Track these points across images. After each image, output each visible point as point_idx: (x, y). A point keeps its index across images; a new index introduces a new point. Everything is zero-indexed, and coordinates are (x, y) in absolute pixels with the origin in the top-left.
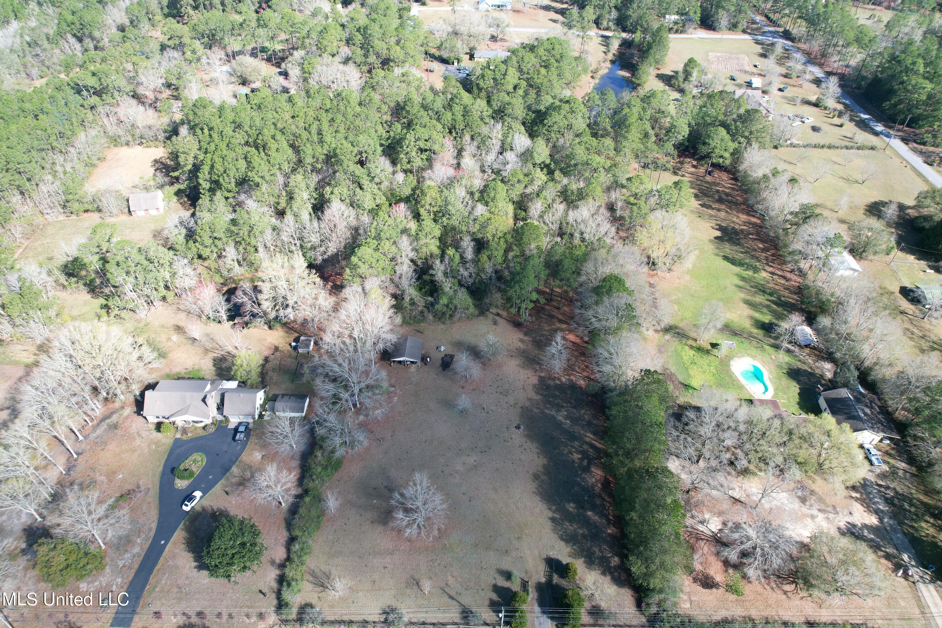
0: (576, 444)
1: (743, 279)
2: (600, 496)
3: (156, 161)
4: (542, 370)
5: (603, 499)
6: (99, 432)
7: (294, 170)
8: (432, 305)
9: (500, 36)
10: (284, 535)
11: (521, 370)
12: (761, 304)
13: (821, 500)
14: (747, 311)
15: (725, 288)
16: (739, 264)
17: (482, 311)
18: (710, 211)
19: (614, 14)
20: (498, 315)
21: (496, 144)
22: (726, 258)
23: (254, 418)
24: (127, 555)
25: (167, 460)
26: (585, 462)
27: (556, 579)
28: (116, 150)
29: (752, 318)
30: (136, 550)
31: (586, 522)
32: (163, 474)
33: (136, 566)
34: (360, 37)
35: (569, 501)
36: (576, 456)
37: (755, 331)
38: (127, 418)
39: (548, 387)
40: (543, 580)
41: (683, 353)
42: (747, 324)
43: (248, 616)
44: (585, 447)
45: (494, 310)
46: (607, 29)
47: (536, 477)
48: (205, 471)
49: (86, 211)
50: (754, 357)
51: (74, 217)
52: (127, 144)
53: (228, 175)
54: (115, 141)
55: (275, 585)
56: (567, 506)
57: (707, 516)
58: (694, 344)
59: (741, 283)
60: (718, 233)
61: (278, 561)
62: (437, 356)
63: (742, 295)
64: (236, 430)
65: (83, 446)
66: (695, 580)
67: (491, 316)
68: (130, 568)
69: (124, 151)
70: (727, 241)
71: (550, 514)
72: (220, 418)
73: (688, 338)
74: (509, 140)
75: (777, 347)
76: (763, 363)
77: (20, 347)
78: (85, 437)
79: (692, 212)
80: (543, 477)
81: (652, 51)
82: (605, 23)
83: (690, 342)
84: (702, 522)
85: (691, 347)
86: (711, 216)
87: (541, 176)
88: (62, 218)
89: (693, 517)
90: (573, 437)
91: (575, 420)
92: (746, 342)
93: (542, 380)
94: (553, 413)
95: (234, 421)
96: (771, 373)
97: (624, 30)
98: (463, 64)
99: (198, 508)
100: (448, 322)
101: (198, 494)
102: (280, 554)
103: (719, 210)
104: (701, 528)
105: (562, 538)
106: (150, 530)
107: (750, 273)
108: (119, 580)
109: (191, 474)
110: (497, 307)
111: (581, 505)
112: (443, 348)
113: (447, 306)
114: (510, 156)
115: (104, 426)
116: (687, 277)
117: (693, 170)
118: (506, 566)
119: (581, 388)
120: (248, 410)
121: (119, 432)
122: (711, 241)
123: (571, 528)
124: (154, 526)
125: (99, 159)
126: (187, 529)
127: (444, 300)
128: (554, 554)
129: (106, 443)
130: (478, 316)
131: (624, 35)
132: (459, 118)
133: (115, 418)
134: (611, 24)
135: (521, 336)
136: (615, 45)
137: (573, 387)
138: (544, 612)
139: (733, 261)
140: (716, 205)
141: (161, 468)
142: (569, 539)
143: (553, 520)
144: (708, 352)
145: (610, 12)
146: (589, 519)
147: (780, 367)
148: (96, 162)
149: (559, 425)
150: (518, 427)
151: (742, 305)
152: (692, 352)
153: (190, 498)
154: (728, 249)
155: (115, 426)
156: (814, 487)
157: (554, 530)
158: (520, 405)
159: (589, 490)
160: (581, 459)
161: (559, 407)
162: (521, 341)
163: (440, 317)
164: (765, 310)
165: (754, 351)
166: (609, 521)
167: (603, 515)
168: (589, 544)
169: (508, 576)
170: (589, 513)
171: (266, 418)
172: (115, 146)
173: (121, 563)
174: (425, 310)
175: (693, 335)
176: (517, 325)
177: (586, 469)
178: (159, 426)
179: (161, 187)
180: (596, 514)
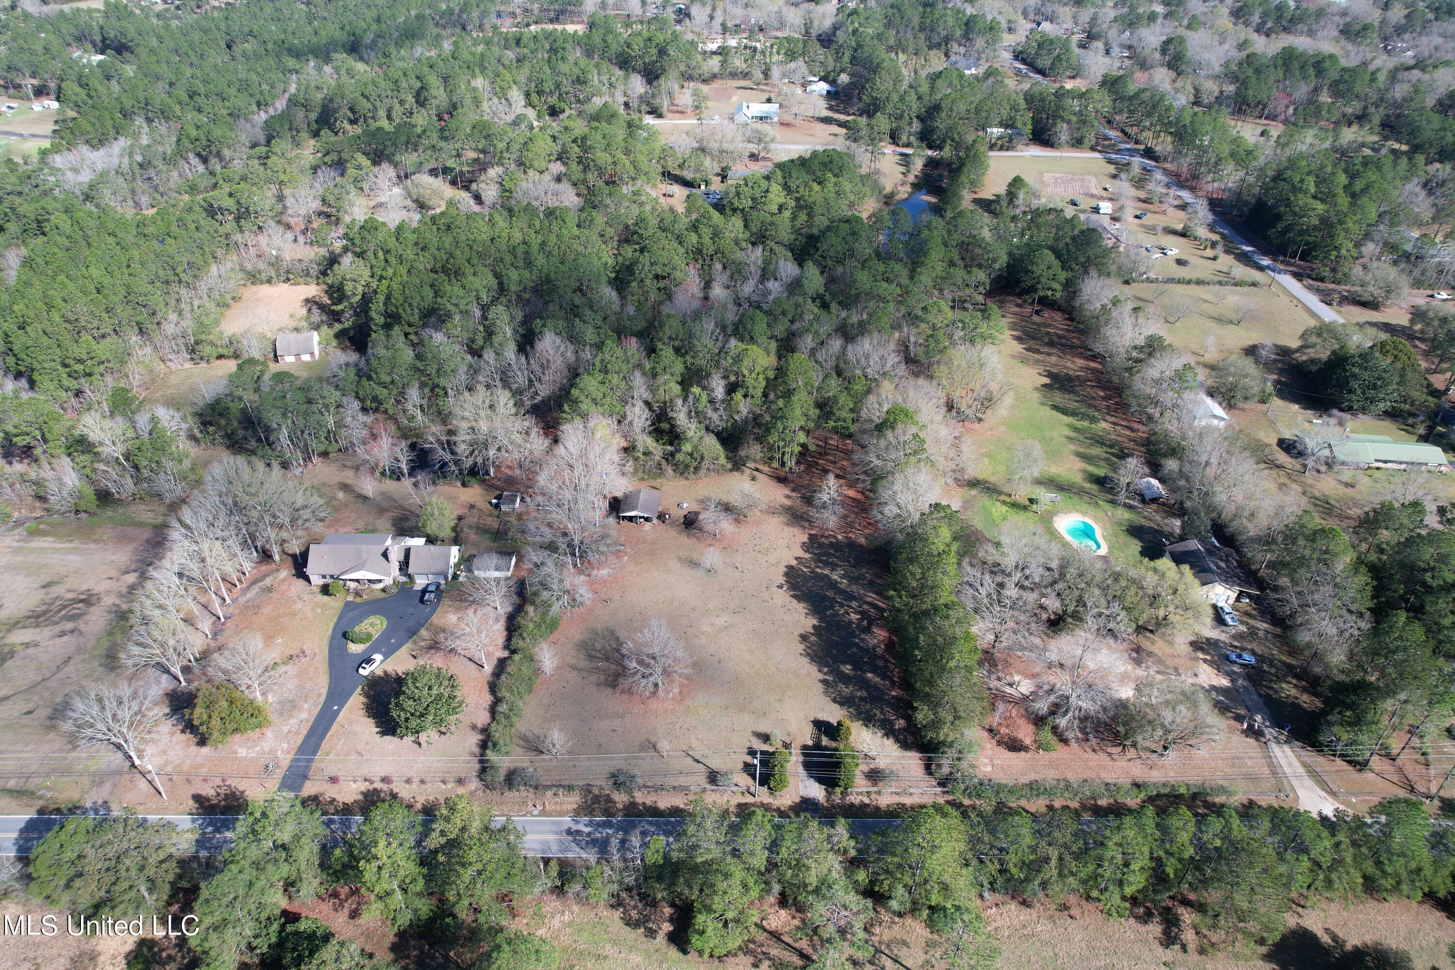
0: (854, 604)
1: (1076, 430)
2: (882, 658)
3: (307, 301)
4: (812, 527)
5: (887, 661)
6: (249, 595)
7: (494, 301)
8: (672, 455)
9: (762, 154)
10: (488, 699)
11: (786, 528)
12: (1098, 457)
13: (1160, 661)
14: (1080, 464)
15: (1051, 440)
16: (1074, 414)
17: (737, 465)
18: (1037, 356)
19: (916, 126)
20: (757, 470)
21: (755, 271)
22: (1055, 407)
23: (446, 578)
24: (293, 721)
25: (337, 624)
26: (865, 623)
27: (825, 741)
28: (254, 288)
29: (1085, 471)
30: (304, 715)
31: (865, 684)
32: (333, 638)
33: (305, 732)
34: (577, 149)
35: (844, 663)
36: (854, 617)
37: (1087, 485)
38: (284, 580)
39: (821, 545)
40: (810, 743)
41: (993, 510)
42: (1078, 478)
43: (444, 782)
44: (865, 607)
45: (751, 465)
46: (908, 145)
47: (804, 638)
48: (385, 636)
49: (220, 357)
50: (1084, 514)
51: (203, 364)
52: (269, 281)
53: (410, 305)
54: (253, 278)
55: (477, 750)
56: (842, 668)
57: (1017, 678)
58: (1008, 500)
59: (1073, 434)
60: (1047, 381)
61: (480, 726)
62: (679, 514)
63: (1073, 447)
64: (424, 591)
65: (231, 610)
66: (999, 743)
67: (748, 471)
68: (297, 733)
69: (265, 290)
70: (1058, 389)
71: (821, 676)
72: (404, 579)
73: (1000, 493)
74: (772, 267)
75: (1113, 502)
76: (1096, 519)
77: (143, 507)
78: (233, 601)
79: (1013, 356)
80: (813, 638)
81: (965, 169)
82: (904, 138)
83: (1003, 498)
84: (1011, 685)
85: (1004, 503)
86: (1038, 361)
87: (812, 309)
88: (188, 365)
89: (999, 679)
90: (851, 597)
91: (853, 580)
92: (1076, 499)
93: (812, 537)
94: (826, 572)
95: (420, 582)
96: (1105, 530)
97: (930, 147)
98: (712, 188)
99: (379, 673)
100: (692, 476)
101: (378, 657)
102: (483, 718)
103: (1049, 354)
104: (1008, 690)
105: (834, 701)
106: (320, 695)
107: (1086, 424)
108: (285, 746)
109: (369, 636)
110: (755, 461)
111: (858, 666)
112: (685, 505)
113: (691, 455)
114: (772, 285)
115: (255, 590)
116: (1003, 429)
117: (1017, 309)
118: (763, 729)
119: (861, 546)
120: (439, 567)
121: (275, 595)
122: (1036, 389)
123: (846, 690)
124: (324, 691)
125: (233, 298)
126: (366, 694)
127: (687, 447)
128: (823, 716)
129: (259, 607)
130: (731, 470)
131: (930, 153)
132: (707, 240)
133: (268, 581)
134: (912, 138)
135: (787, 492)
136: (918, 165)
137: (852, 545)
138: (811, 776)
139: (1064, 411)
140: (1046, 349)
141: (330, 632)
142: (843, 702)
143: (824, 682)
144: (1025, 508)
145: (910, 124)
146: (869, 680)
147: (1119, 524)
148: (230, 302)
149: (833, 585)
150: (780, 587)
151: (1072, 457)
152: (1004, 509)
153: (369, 661)
154: (1059, 398)
155: (270, 590)
156: (1152, 648)
157: (826, 693)
158: (785, 564)
159: (868, 652)
160: (861, 620)
161: (834, 567)
162: (788, 497)
163: (682, 470)
164: (1102, 463)
165: (1085, 507)
166: (893, 683)
167: (884, 677)
168: (868, 706)
169: (766, 738)
170: (869, 675)
171: (461, 579)
172: (253, 283)
173: (286, 729)
174: (664, 462)
175: (1005, 489)
176: (782, 480)
177: (868, 630)
178: (325, 590)
179: (316, 327)
180: (878, 675)
